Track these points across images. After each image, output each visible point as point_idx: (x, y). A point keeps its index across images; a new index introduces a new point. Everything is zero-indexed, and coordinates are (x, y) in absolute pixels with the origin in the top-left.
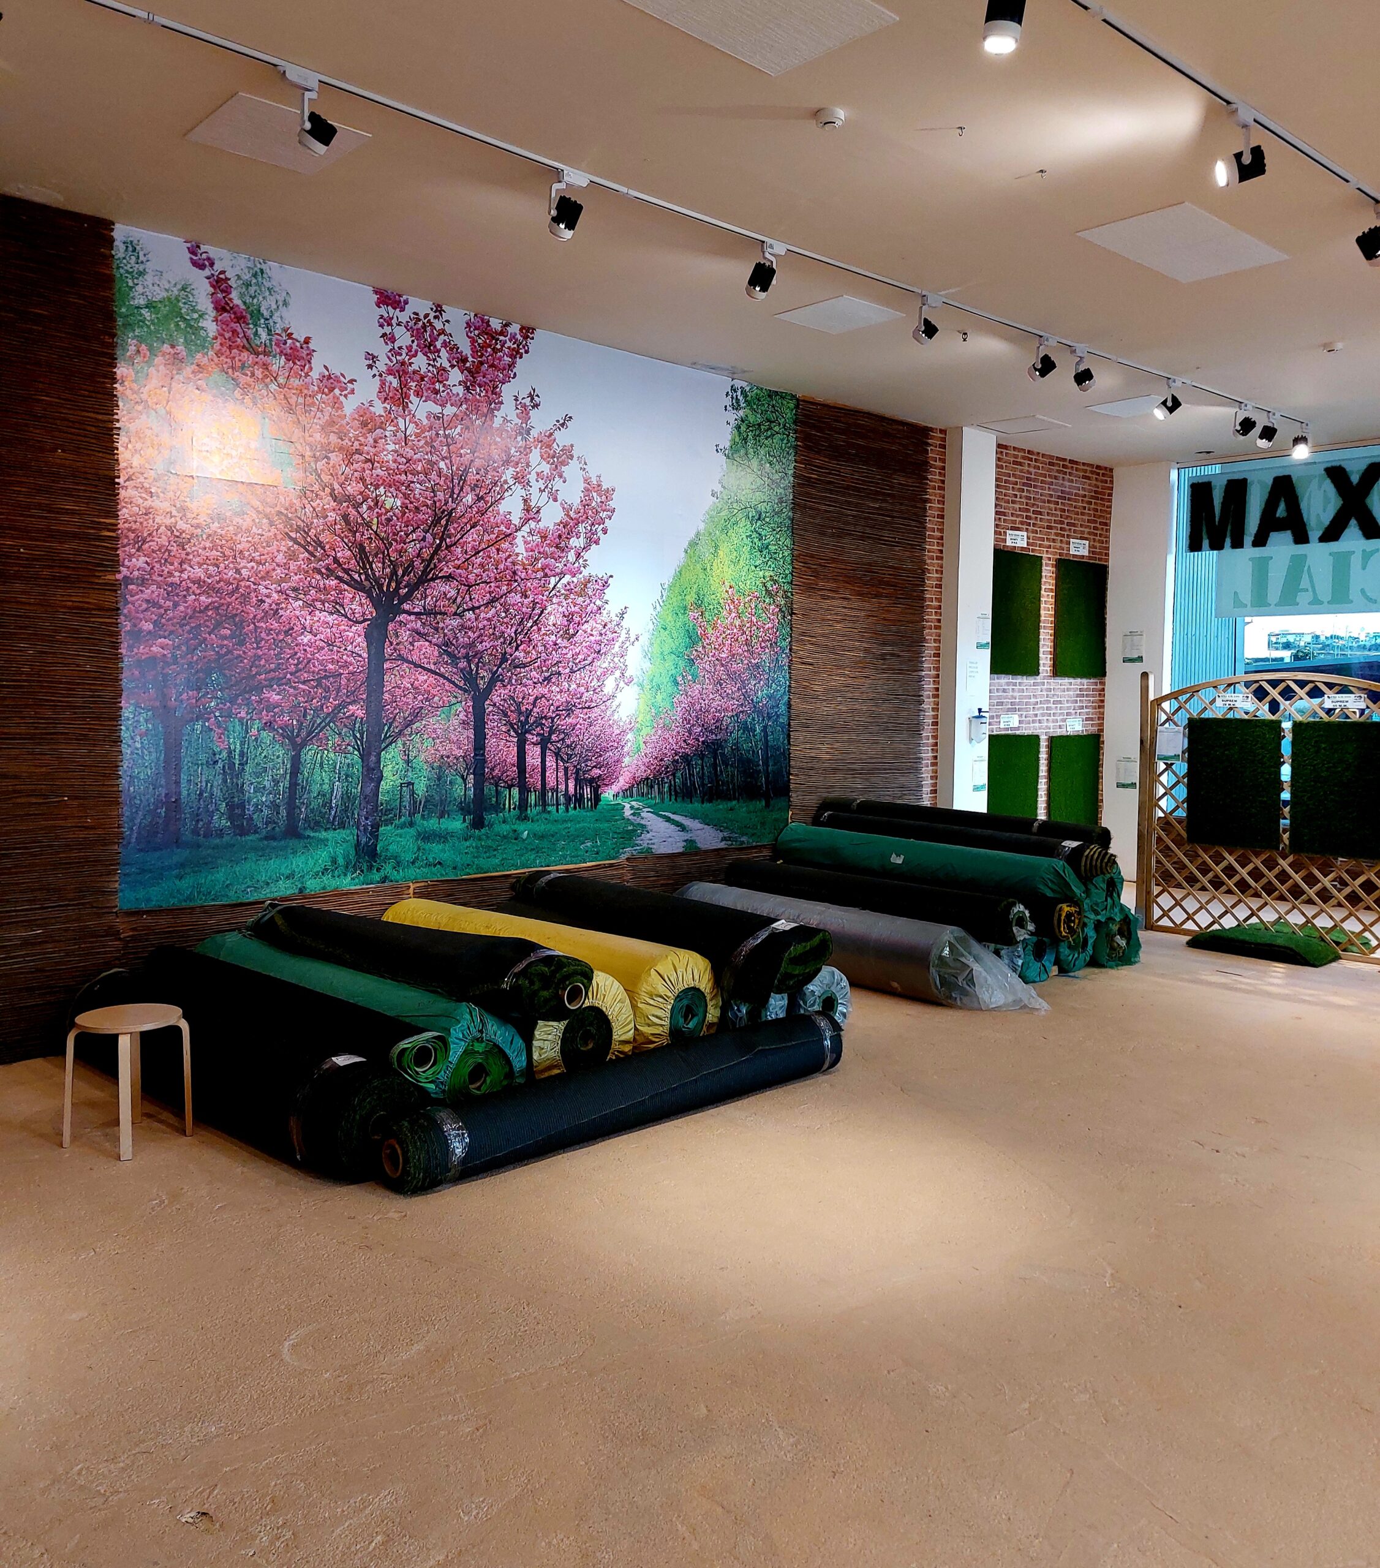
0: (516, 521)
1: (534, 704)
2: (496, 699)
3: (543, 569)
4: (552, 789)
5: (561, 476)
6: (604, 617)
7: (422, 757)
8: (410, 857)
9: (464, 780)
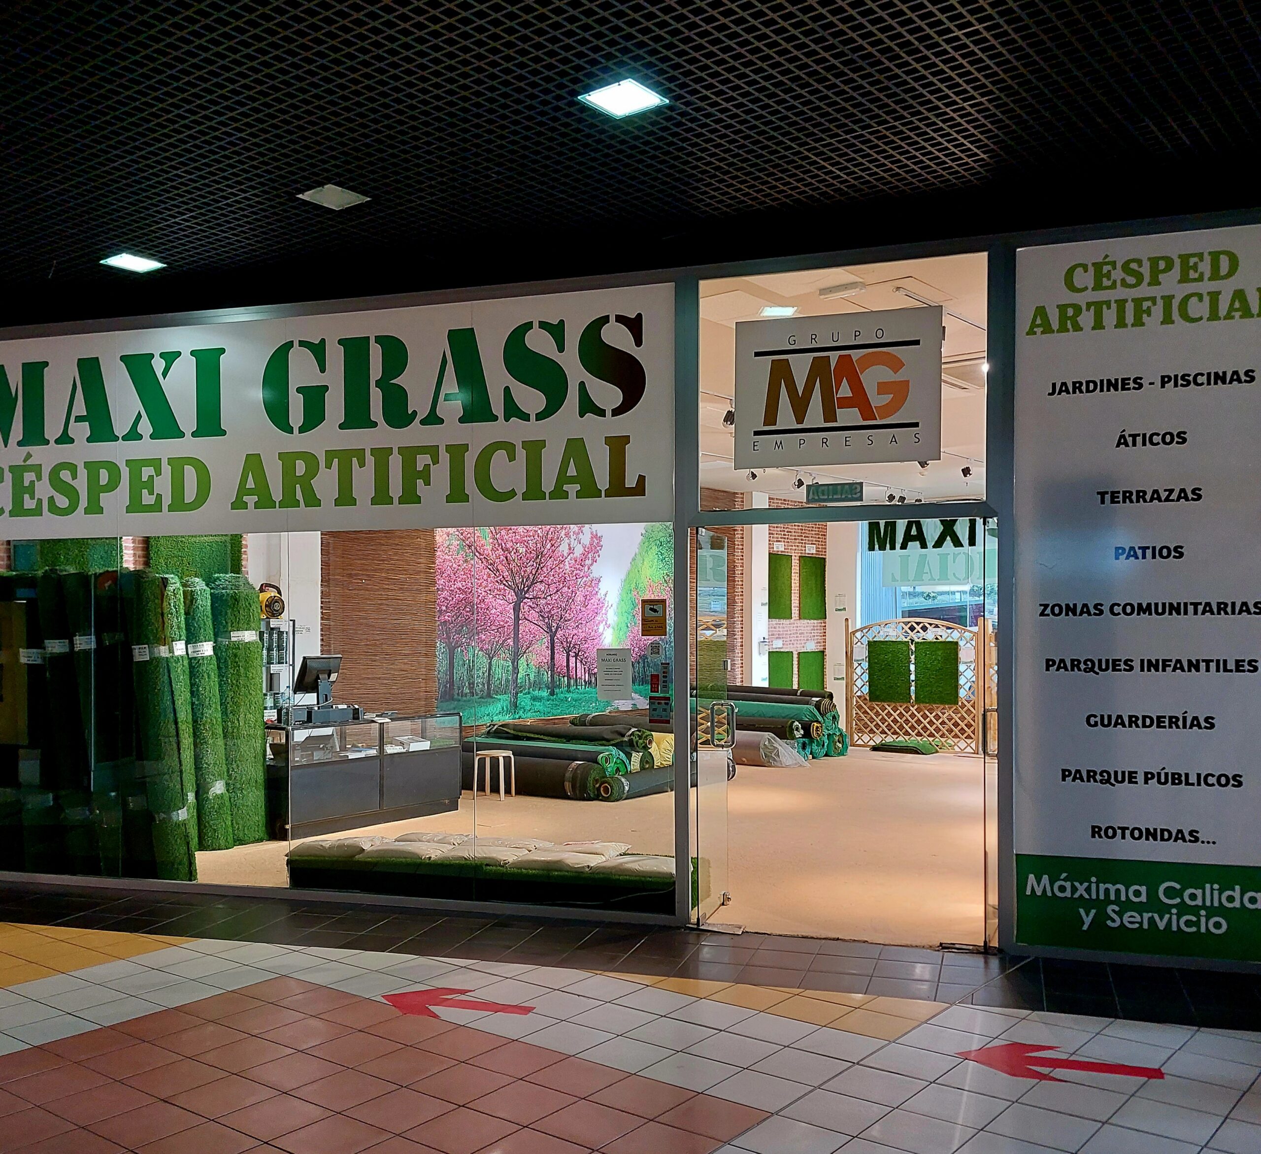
1: (573, 638)
2: (559, 636)
3: (576, 575)
4: (580, 678)
7: (533, 663)
8: (528, 708)
9: (547, 673)
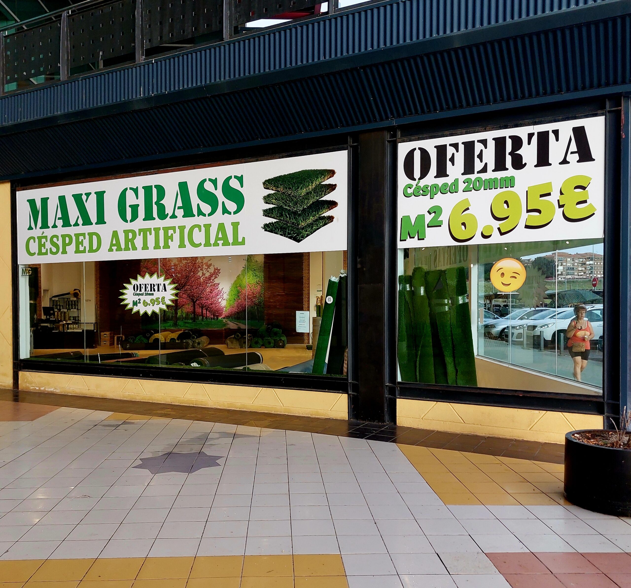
0: (201, 276)
1: (204, 303)
2: (197, 303)
3: (206, 283)
4: (208, 317)
5: (209, 268)
6: (219, 289)
7: (184, 311)
9: (192, 315)
